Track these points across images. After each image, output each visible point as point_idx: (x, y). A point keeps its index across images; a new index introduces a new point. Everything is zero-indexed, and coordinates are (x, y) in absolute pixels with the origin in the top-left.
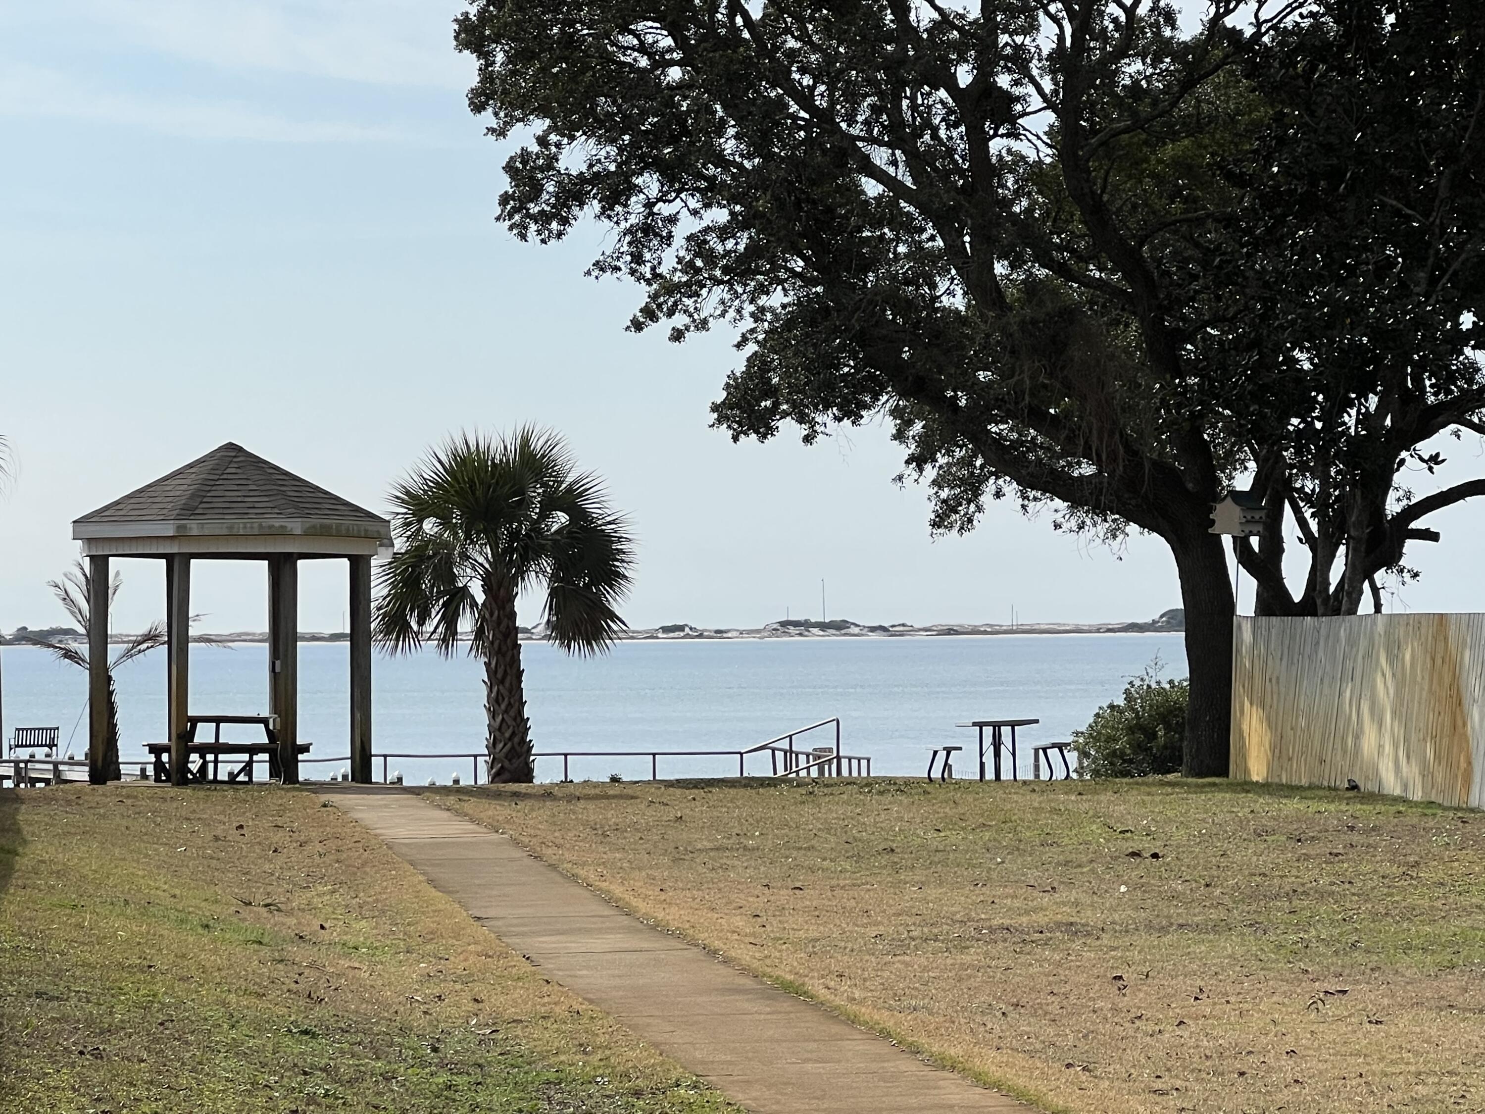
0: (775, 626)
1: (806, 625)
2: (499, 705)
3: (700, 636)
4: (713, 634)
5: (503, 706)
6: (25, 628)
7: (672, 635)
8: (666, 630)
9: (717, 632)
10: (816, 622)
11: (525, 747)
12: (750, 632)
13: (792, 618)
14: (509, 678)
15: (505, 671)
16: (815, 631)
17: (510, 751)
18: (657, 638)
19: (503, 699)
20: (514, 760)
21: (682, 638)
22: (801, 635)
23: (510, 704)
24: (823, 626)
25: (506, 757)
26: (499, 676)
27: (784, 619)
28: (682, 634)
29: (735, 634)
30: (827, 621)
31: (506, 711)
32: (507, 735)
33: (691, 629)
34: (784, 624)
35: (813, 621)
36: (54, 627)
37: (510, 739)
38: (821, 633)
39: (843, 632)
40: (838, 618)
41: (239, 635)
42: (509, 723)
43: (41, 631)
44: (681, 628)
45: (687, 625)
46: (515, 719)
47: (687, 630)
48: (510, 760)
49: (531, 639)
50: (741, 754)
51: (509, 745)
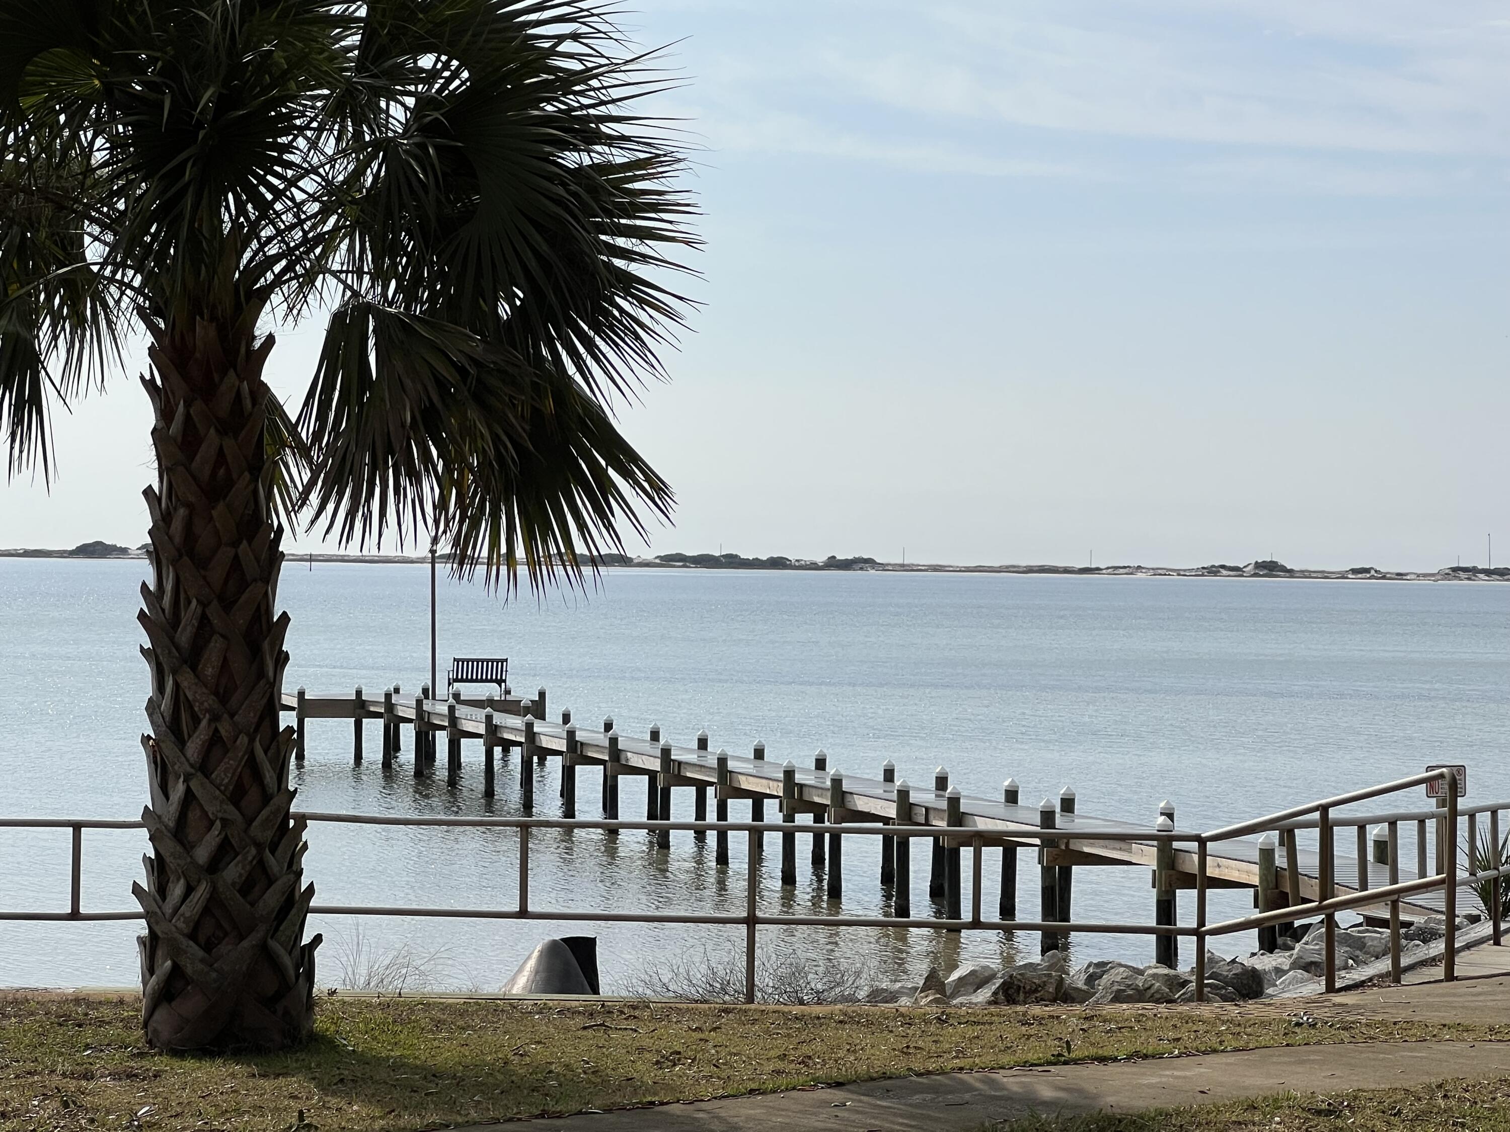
0: (1447, 571)
1: (1472, 572)
2: (181, 742)
3: (1384, 578)
4: (1393, 576)
5: (193, 748)
6: (834, 557)
7: (1360, 576)
8: (1355, 571)
9: (1398, 574)
10: (1483, 569)
11: (272, 899)
12: (1425, 575)
13: (1462, 565)
14: (216, 646)
15: (204, 620)
16: (1481, 576)
17: (206, 910)
18: (1347, 578)
19: (196, 721)
20: (224, 948)
21: (1369, 578)
22: (1469, 579)
23: (215, 740)
24: (1488, 572)
25: (193, 936)
26: (184, 636)
27: (1456, 565)
28: (1368, 575)
29: (1413, 577)
30: (1492, 568)
31: (204, 768)
32: (202, 854)
33: (1376, 571)
34: (1455, 570)
35: (1480, 567)
36: (857, 556)
37: (214, 866)
38: (1487, 578)
39: (1506, 577)
40: (1501, 566)
41: (1007, 567)
42: (211, 810)
43: (847, 560)
44: (1367, 571)
45: (1372, 568)
46: (236, 796)
47: (1373, 572)
48: (208, 947)
49: (1242, 576)
50: (1202, 842)
51: (202, 892)
